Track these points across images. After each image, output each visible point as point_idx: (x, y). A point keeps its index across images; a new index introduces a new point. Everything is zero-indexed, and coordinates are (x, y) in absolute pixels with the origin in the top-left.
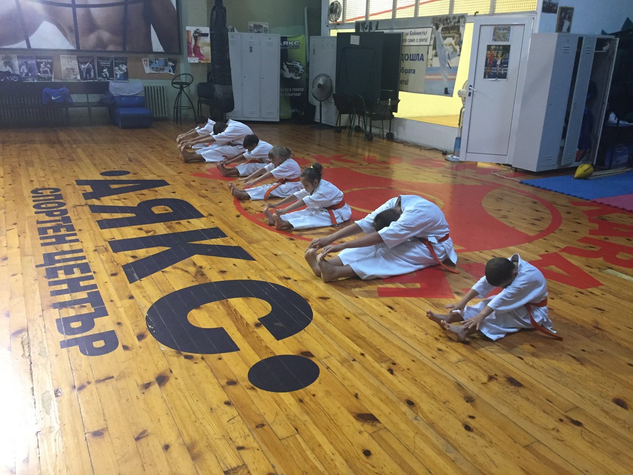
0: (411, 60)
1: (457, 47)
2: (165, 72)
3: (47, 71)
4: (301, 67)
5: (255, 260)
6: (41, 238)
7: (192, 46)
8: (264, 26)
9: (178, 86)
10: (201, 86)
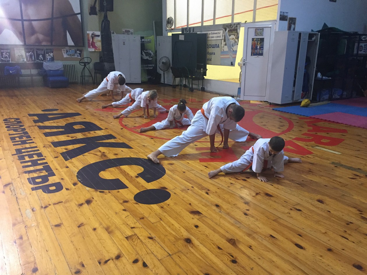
0: (212, 48)
1: (237, 40)
2: (75, 56)
3: (7, 56)
4: (152, 53)
5: (133, 148)
6: (13, 142)
7: (91, 42)
8: (131, 31)
9: (83, 64)
10: (96, 64)
